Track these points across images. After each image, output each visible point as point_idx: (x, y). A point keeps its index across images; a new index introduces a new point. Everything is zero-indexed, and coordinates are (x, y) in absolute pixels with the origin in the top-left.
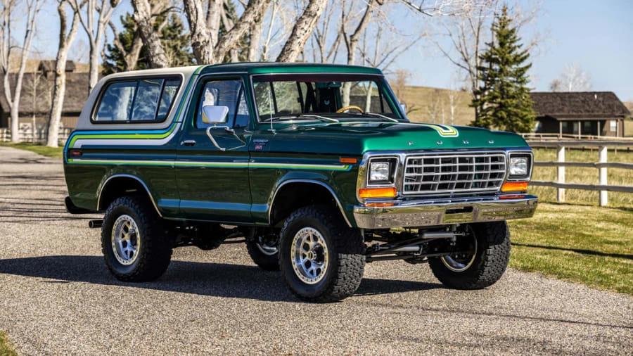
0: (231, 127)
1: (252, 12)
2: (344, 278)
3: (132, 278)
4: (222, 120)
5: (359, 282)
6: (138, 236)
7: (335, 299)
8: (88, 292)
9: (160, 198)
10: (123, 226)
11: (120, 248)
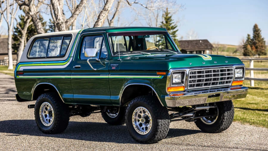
0: (99, 58)
1: (78, 10)
2: (160, 131)
3: (50, 132)
4: (94, 55)
5: (167, 133)
6: (53, 112)
7: (156, 142)
8: (31, 141)
9: (64, 94)
10: (45, 107)
11: (44, 118)
